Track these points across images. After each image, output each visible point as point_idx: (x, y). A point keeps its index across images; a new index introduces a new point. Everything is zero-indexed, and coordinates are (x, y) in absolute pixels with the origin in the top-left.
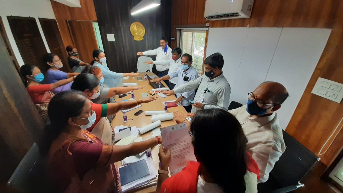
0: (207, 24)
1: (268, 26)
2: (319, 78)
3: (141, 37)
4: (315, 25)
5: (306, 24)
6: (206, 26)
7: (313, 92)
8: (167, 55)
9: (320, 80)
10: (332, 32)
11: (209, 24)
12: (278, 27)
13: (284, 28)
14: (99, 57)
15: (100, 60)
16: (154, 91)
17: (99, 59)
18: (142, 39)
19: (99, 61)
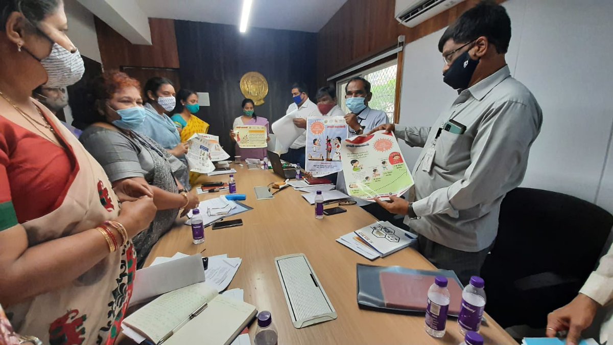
0: (399, 37)
3: (260, 100)
6: (399, 41)
11: (404, 37)
14: (159, 93)
15: (159, 100)
17: (157, 97)
18: (262, 102)
19: (157, 102)
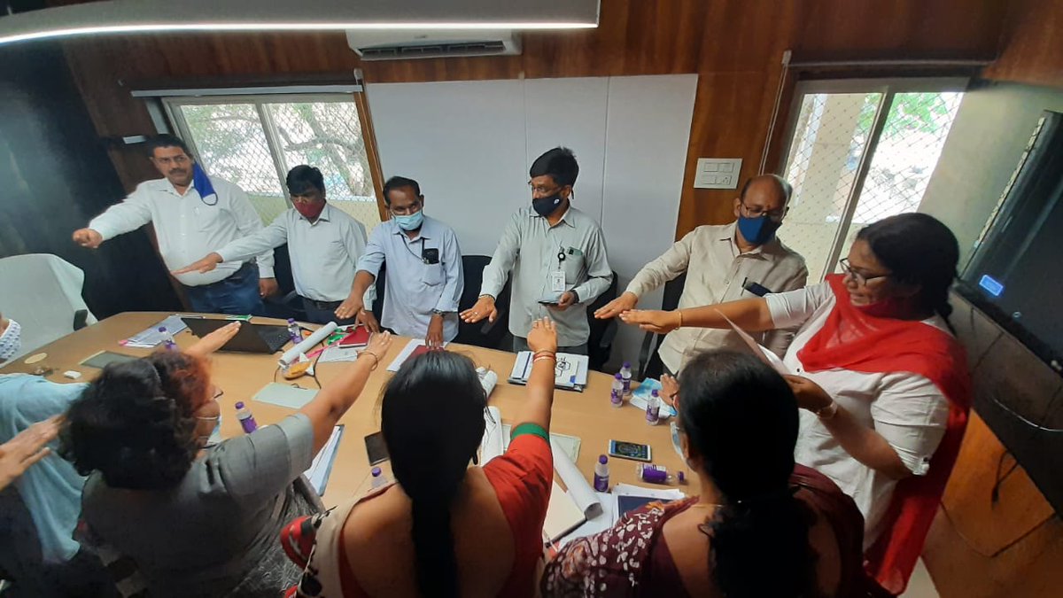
0: (355, 71)
1: (576, 75)
2: (700, 159)
4: (669, 70)
5: (653, 69)
6: (357, 78)
7: (695, 186)
8: (221, 204)
9: (702, 162)
10: (700, 79)
11: (361, 71)
12: (599, 76)
13: (612, 78)
16: (297, 359)
